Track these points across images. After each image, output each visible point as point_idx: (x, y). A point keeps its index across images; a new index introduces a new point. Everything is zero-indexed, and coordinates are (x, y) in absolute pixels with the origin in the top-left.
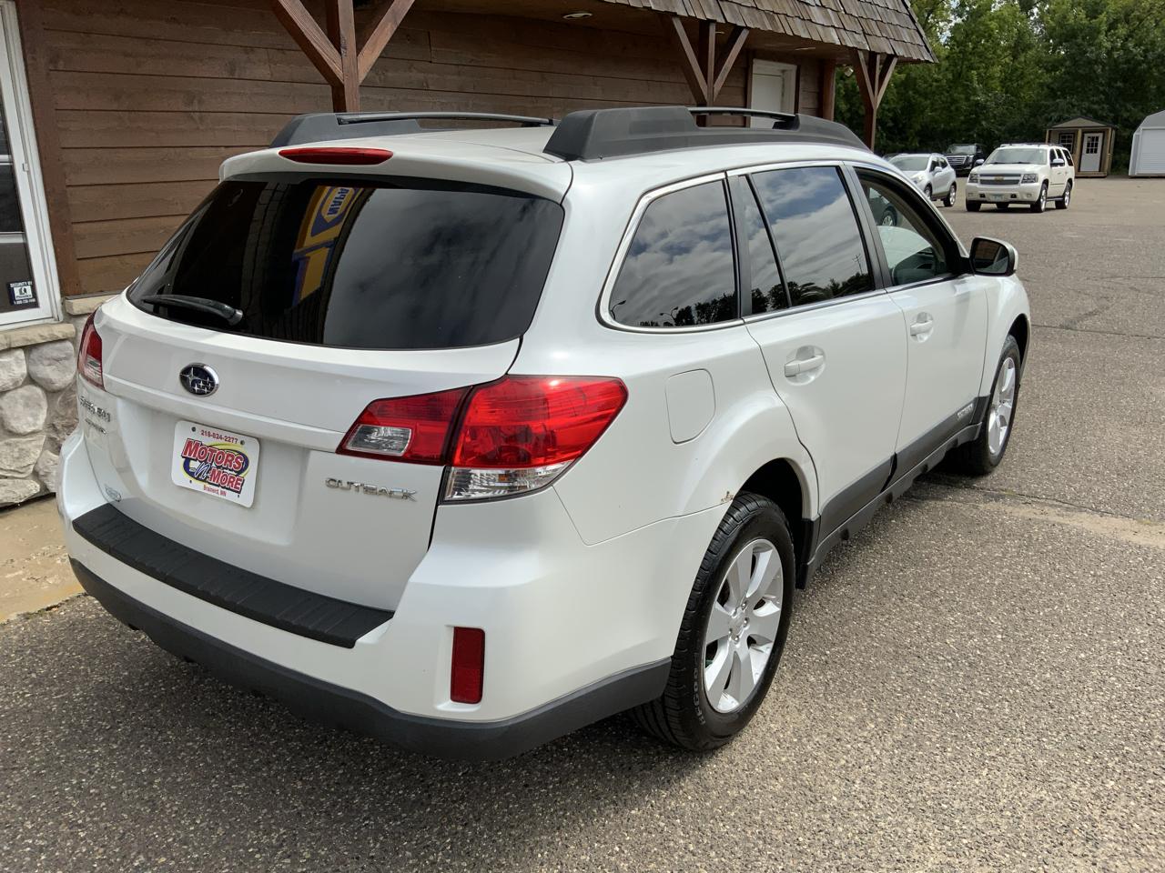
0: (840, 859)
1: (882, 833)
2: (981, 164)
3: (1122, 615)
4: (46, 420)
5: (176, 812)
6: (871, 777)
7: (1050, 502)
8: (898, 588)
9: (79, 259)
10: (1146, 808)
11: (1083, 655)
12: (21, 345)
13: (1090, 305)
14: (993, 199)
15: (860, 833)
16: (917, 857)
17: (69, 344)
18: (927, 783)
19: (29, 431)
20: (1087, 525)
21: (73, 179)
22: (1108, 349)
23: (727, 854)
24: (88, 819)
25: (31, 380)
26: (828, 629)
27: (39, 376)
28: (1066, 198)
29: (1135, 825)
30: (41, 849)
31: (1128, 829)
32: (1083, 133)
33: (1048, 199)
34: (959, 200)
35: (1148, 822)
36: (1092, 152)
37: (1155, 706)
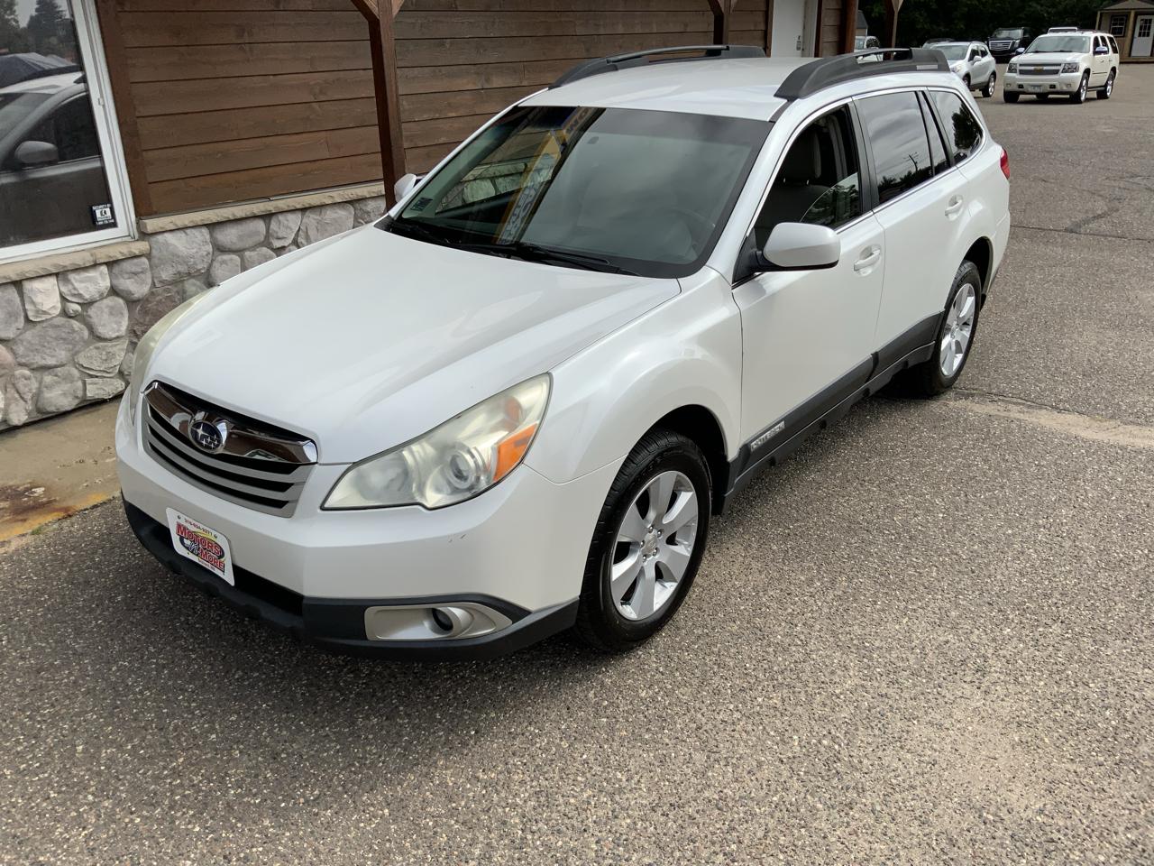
0: (777, 680)
1: (813, 662)
2: (1021, 53)
3: (1053, 499)
4: (128, 327)
5: (263, 641)
6: (811, 622)
7: (1015, 400)
8: (861, 476)
9: (150, 183)
10: (1032, 649)
11: (1010, 532)
12: (106, 261)
13: (1101, 207)
14: (1031, 90)
15: (796, 662)
16: (838, 680)
17: (144, 260)
18: (856, 627)
19: (114, 336)
20: (1042, 421)
21: (142, 111)
22: (1106, 253)
23: (689, 674)
24: (196, 646)
25: (114, 291)
26: (795, 508)
27: (121, 288)
28: (1109, 87)
29: (1020, 661)
30: (164, 667)
31: (1013, 664)
32: (1136, 16)
33: (1089, 89)
34: (997, 91)
35: (1031, 660)
36: (1144, 36)
37: (1061, 572)
